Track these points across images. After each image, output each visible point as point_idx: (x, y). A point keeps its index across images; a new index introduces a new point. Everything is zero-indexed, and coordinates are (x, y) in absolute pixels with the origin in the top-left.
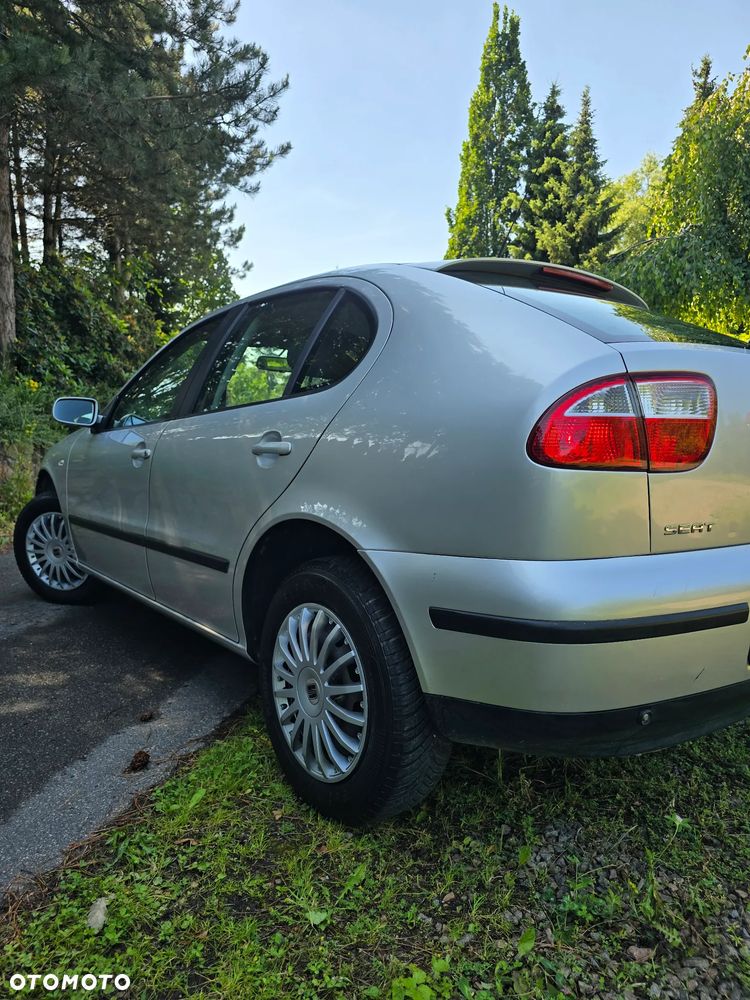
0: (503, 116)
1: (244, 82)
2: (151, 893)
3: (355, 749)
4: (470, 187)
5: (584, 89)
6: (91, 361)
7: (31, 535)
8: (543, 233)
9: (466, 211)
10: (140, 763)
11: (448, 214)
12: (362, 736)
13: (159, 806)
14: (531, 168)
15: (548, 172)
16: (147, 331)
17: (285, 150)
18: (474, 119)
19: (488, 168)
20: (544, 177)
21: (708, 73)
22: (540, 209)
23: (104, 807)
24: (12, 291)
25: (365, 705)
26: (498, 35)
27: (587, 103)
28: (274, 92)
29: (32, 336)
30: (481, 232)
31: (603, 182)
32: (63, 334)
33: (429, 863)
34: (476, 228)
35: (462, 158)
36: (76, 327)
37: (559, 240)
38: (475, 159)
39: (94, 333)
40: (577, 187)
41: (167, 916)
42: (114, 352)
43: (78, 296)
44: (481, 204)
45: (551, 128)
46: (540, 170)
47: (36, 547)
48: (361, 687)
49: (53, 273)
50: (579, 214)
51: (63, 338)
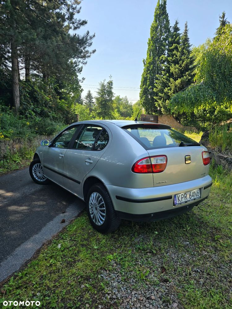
0: (161, 31)
1: (83, 39)
2: (68, 243)
3: (104, 220)
4: (150, 53)
5: (186, 22)
6: (40, 110)
7: (33, 168)
8: (172, 67)
9: (149, 60)
10: (63, 221)
11: (144, 61)
12: (105, 217)
13: (68, 229)
14: (169, 47)
15: (174, 48)
16: (55, 99)
17: (94, 51)
18: (152, 31)
19: (156, 46)
20: (173, 50)
21: (224, 17)
22: (171, 60)
23: (58, 229)
24: (18, 92)
25: (105, 212)
26: (160, 5)
27: (186, 27)
28: (91, 38)
29: (24, 104)
30: (153, 67)
31: (191, 51)
32: (32, 102)
33: (116, 240)
34: (152, 66)
35: (148, 44)
36: (35, 100)
37: (177, 70)
38: (152, 44)
39: (40, 102)
40: (183, 53)
41: (71, 247)
42: (46, 106)
43: (36, 91)
44: (154, 58)
45: (175, 35)
46: (172, 48)
47: (35, 171)
48: (105, 209)
49: (29, 85)
50: (183, 62)
51: (32, 104)
